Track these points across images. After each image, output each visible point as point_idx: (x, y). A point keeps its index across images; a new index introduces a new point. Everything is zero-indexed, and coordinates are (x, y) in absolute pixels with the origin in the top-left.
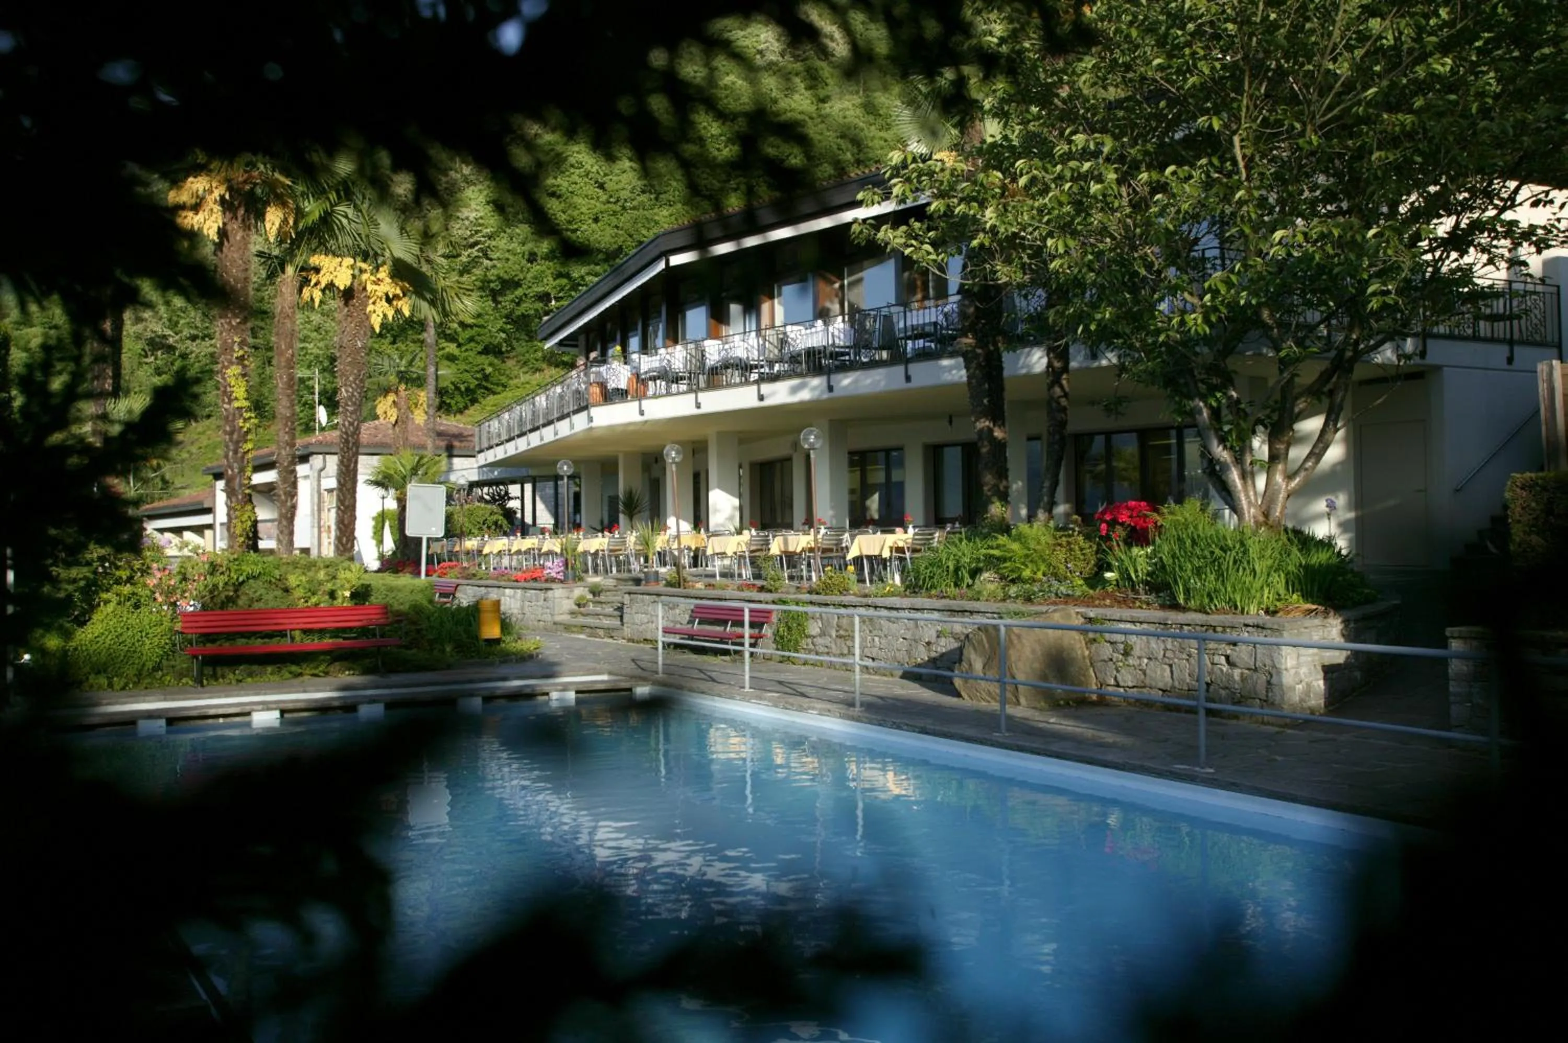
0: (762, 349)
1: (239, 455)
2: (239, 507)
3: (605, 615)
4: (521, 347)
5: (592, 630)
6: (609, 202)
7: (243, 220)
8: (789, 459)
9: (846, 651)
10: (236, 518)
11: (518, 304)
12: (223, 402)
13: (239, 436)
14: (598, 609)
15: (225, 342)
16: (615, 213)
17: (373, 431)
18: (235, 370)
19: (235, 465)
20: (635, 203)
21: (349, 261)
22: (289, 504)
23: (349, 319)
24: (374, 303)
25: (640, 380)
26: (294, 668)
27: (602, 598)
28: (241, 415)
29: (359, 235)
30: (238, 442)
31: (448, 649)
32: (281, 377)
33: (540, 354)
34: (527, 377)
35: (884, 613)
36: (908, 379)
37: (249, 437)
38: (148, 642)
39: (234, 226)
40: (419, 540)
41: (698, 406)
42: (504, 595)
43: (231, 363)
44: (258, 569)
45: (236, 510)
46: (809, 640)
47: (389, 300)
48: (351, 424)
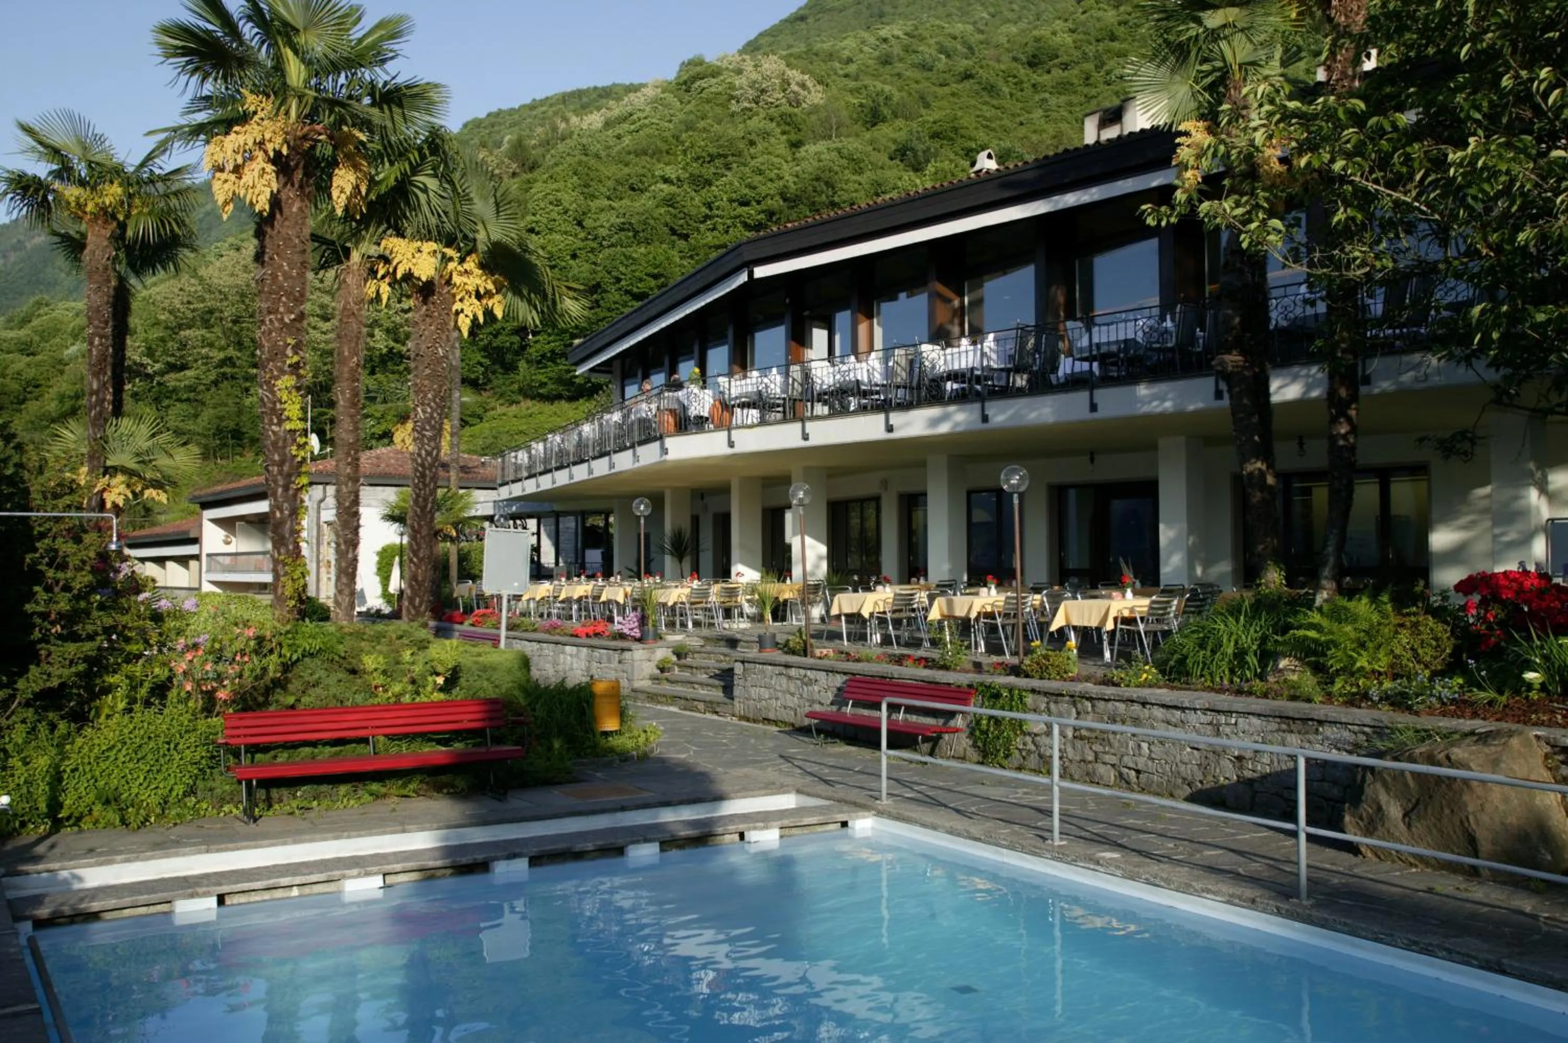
0: (889, 373)
1: (291, 492)
2: (289, 561)
3: (701, 684)
4: (498, 380)
5: (688, 703)
6: (586, 239)
7: (301, 187)
8: (877, 499)
9: (1091, 758)
10: (286, 574)
11: (496, 336)
12: (271, 423)
13: (291, 467)
14: (687, 674)
15: (276, 344)
16: (592, 250)
17: (375, 461)
18: (287, 381)
19: (286, 505)
20: (613, 240)
21: (432, 246)
22: (350, 556)
23: (428, 320)
24: (461, 300)
25: (726, 406)
26: (375, 787)
27: (689, 661)
28: (295, 440)
29: (446, 213)
30: (289, 475)
31: (557, 745)
32: (343, 393)
33: (516, 386)
34: (503, 409)
35: (1159, 713)
36: (1093, 408)
37: (304, 469)
38: (177, 757)
39: (290, 193)
40: (500, 597)
41: (805, 437)
42: (563, 652)
43: (282, 372)
44: (317, 644)
45: (285, 564)
46: (1028, 739)
47: (479, 297)
48: (429, 454)
